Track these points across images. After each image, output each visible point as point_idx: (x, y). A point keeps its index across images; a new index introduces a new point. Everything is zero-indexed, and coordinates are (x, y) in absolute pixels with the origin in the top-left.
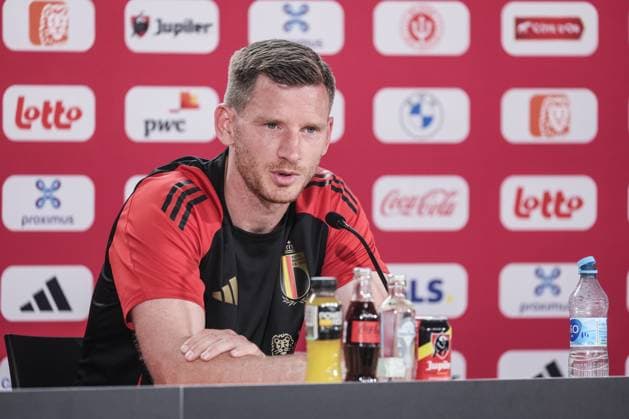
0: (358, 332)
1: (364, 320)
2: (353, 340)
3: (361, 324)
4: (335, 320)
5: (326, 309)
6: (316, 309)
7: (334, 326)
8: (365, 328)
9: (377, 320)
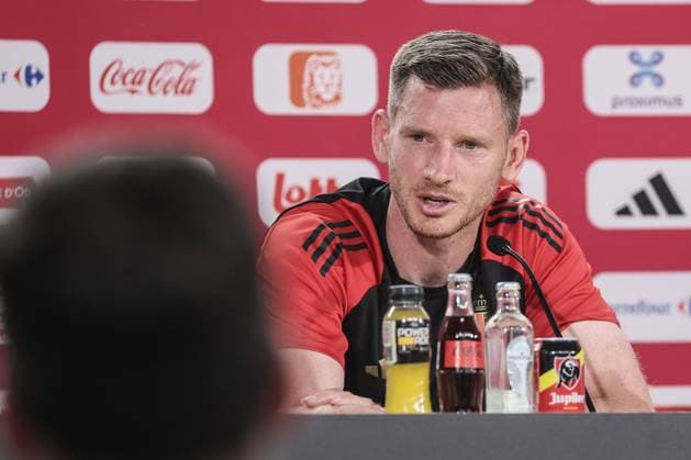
0: (454, 354)
1: (460, 339)
2: (447, 365)
3: (457, 343)
4: (419, 337)
5: (408, 325)
6: (393, 324)
7: (418, 346)
8: (462, 349)
9: (478, 340)
